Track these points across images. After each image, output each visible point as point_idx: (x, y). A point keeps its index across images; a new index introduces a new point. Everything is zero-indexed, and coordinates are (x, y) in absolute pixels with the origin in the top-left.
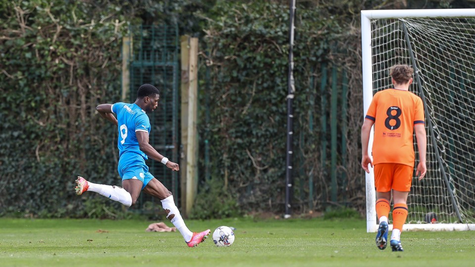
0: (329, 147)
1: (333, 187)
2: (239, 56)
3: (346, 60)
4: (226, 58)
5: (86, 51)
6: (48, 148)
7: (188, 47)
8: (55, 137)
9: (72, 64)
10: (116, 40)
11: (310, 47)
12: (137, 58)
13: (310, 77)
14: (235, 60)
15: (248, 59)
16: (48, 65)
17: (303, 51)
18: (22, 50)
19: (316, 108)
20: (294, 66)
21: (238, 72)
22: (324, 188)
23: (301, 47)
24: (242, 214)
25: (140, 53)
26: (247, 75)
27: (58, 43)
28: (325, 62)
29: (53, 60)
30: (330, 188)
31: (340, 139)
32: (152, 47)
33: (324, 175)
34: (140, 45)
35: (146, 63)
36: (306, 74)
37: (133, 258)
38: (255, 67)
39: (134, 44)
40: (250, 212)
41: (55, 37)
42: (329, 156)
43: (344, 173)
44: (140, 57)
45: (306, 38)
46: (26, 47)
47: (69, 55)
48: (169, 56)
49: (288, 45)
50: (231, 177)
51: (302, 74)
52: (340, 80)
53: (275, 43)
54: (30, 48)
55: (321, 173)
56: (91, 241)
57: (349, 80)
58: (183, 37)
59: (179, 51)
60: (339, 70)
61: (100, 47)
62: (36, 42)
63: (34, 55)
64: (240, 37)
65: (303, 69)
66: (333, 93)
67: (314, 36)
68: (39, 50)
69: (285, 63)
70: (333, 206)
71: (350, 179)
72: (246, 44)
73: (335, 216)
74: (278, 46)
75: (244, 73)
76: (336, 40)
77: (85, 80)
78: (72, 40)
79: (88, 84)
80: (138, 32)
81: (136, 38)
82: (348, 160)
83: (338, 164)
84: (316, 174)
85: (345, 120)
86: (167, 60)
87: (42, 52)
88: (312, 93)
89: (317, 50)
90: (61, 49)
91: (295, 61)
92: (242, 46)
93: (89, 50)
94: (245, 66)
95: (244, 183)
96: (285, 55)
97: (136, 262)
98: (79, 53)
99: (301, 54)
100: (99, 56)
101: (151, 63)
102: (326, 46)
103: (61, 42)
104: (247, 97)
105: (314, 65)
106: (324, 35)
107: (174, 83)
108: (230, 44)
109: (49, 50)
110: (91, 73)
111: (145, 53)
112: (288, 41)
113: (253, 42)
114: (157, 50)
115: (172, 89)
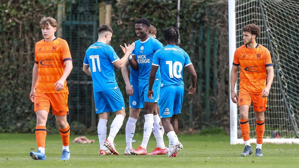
0: (204, 83)
1: (207, 112)
3: (217, 21)
4: (132, 19)
5: (31, 14)
6: (4, 82)
7: (104, 11)
8: (8, 74)
9: (21, 23)
10: (52, 6)
11: (191, 12)
12: (68, 19)
13: (191, 33)
16: (4, 23)
17: (187, 15)
19: (195, 55)
20: (180, 26)
22: (200, 112)
23: (185, 12)
25: (70, 15)
27: (11, 8)
28: (202, 23)
29: (7, 20)
30: (205, 113)
31: (212, 78)
32: (78, 11)
33: (201, 104)
34: (70, 9)
35: (74, 23)
36: (188, 31)
37: (63, 162)
39: (66, 9)
41: (9, 3)
42: (204, 90)
43: (215, 102)
44: (70, 18)
45: (189, 6)
47: (19, 16)
48: (90, 18)
49: (175, 11)
51: (186, 31)
52: (213, 36)
53: (166, 8)
55: (198, 102)
56: (34, 149)
57: (219, 36)
58: (101, 4)
59: (98, 14)
60: (212, 28)
61: (41, 10)
64: (141, 4)
65: (186, 28)
66: (208, 44)
67: (195, 4)
69: (173, 23)
70: (207, 125)
71: (218, 106)
72: (146, 9)
73: (208, 132)
74: (168, 11)
76: (210, 7)
77: (30, 34)
78: (21, 6)
79: (33, 37)
81: (67, 4)
82: (217, 93)
83: (210, 95)
84: (195, 102)
85: (215, 64)
86: (89, 21)
88: (192, 45)
89: (197, 14)
90: (14, 12)
91: (180, 22)
92: (143, 11)
93: (33, 13)
96: (173, 18)
97: (66, 164)
98: (26, 15)
99: (185, 17)
100: (40, 17)
101: (78, 23)
102: (203, 11)
103: (13, 7)
105: (194, 24)
106: (201, 3)
107: (94, 37)
108: (134, 10)
109: (5, 13)
110: (35, 29)
111: (74, 15)
112: (176, 7)
113: (151, 8)
114: (82, 13)
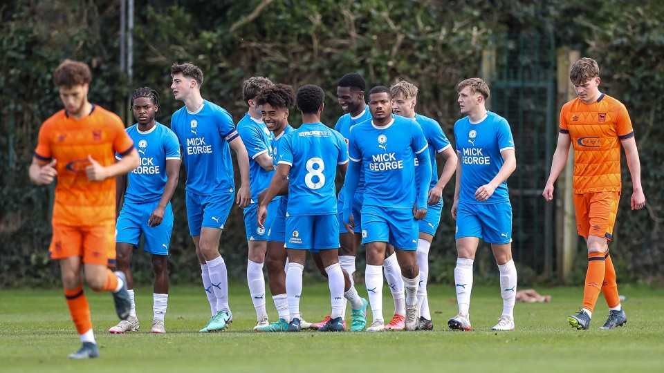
2: (632, 75)
4: (616, 76)
5: (434, 68)
7: (566, 62)
10: (473, 55)
12: (500, 77)
14: (628, 81)
15: (644, 79)
18: (352, 66)
21: (632, 95)
24: (634, 281)
25: (505, 71)
26: (643, 99)
27: (399, 57)
29: (392, 79)
32: (520, 63)
34: (504, 60)
35: (513, 84)
37: (494, 336)
38: (653, 89)
39: (497, 59)
40: (645, 277)
41: (395, 49)
44: (505, 75)
46: (357, 61)
47: (413, 72)
48: (542, 75)
50: (622, 232)
54: (363, 64)
56: (441, 313)
58: (560, 50)
59: (555, 68)
61: (452, 63)
62: (370, 56)
63: (367, 72)
64: (633, 50)
68: (375, 66)
72: (642, 59)
75: (639, 97)
77: (434, 105)
78: (417, 54)
79: (438, 110)
80: (502, 44)
81: (500, 51)
86: (539, 80)
87: (378, 69)
90: (403, 65)
92: (636, 62)
93: (438, 67)
94: (641, 87)
95: (638, 239)
97: (499, 341)
98: (426, 70)
100: (451, 74)
101: (519, 84)
103: (402, 56)
104: (643, 128)
107: (548, 109)
108: (620, 60)
109: (387, 67)
110: (441, 96)
111: (512, 71)
113: (650, 56)
114: (527, 67)
115: (545, 117)
